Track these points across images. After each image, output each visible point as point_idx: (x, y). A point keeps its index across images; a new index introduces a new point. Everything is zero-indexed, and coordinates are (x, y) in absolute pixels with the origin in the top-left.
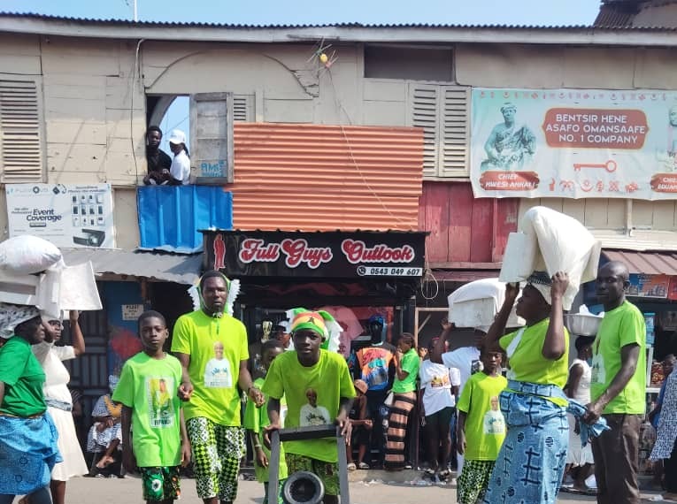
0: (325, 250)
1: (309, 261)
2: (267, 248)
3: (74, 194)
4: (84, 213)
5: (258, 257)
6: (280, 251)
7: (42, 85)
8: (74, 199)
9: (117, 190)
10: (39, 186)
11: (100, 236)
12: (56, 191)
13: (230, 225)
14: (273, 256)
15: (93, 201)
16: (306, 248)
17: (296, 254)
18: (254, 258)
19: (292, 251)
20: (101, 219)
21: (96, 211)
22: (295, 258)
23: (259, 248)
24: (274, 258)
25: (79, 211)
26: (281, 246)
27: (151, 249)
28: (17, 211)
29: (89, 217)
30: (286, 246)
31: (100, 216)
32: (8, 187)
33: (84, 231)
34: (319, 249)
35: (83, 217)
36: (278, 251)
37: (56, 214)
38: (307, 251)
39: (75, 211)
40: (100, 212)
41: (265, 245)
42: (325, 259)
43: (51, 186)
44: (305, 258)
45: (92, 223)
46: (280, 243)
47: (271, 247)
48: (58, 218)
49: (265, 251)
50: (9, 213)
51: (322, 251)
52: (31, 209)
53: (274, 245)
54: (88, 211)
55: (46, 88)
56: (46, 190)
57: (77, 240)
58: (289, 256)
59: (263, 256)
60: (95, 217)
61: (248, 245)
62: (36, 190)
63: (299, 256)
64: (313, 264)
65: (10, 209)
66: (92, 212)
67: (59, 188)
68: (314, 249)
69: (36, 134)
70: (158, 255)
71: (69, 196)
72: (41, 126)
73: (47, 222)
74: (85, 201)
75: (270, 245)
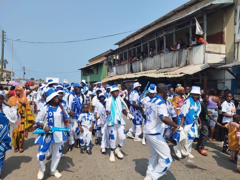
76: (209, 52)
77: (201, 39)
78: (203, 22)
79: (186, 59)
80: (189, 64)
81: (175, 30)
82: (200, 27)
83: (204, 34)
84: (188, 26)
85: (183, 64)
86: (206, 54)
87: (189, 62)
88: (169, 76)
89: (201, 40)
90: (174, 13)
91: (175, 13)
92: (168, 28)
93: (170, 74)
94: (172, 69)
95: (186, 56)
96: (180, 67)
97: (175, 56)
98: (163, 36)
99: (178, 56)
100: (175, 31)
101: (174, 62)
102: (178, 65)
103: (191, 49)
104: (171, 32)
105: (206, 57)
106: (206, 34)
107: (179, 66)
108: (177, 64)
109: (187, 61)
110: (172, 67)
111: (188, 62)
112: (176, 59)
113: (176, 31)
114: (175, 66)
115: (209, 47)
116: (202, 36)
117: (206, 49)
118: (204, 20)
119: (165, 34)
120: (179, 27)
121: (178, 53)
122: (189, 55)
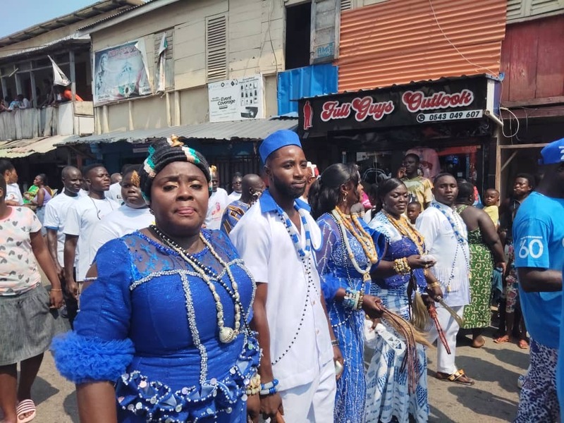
0: (387, 104)
1: (374, 114)
2: (341, 108)
3: (241, 85)
4: (247, 96)
5: (334, 116)
6: (351, 108)
7: (229, 17)
8: (242, 88)
9: (267, 77)
10: (224, 82)
11: (255, 110)
12: (233, 84)
13: (335, 91)
14: (345, 114)
15: (252, 87)
16: (372, 104)
17: (363, 109)
18: (332, 117)
19: (359, 107)
20: (256, 99)
21: (253, 94)
22: (362, 113)
23: (335, 108)
24: (346, 115)
25: (245, 95)
26: (351, 105)
27: (280, 117)
28: (215, 99)
29: (249, 98)
30: (356, 105)
31: (256, 97)
32: (209, 85)
33: (247, 108)
34: (383, 103)
35: (247, 99)
36: (349, 109)
37: (232, 99)
38: (372, 106)
39: (242, 96)
40: (256, 94)
41: (340, 106)
42: (387, 111)
43: (230, 82)
44: (371, 112)
45: (251, 102)
46: (351, 102)
47: (344, 106)
48: (233, 101)
49: (339, 110)
51: (385, 104)
52: (220, 98)
53: (347, 104)
54: (249, 95)
56: (227, 84)
57: (243, 115)
58: (358, 112)
59: (338, 115)
60: (252, 98)
61: (327, 107)
62: (223, 85)
63: (366, 111)
64: (377, 116)
65: (210, 99)
66: (251, 95)
67: (234, 81)
68: (378, 104)
69: (224, 49)
70: (282, 120)
71: (239, 86)
72: (227, 43)
73: (228, 104)
74: (247, 88)
75: (343, 104)
76: (84, 115)
77: (68, 92)
78: (69, 65)
79: (51, 124)
80: (56, 134)
81: (33, 68)
82: (62, 73)
83: (71, 84)
85: (47, 132)
86: (76, 118)
87: (56, 131)
88: (12, 156)
89: (68, 95)
90: (41, 30)
92: (20, 62)
93: (17, 152)
94: (29, 141)
95: (50, 119)
96: (43, 137)
97: (36, 117)
98: (13, 75)
99: (39, 117)
100: (32, 70)
101: (35, 129)
102: (41, 135)
103: (57, 108)
104: (26, 71)
105: (76, 124)
106: (74, 85)
108: (40, 132)
110: (31, 138)
111: (53, 130)
112: (37, 124)
113: (34, 70)
114: (37, 134)
115: (82, 106)
116: (69, 88)
117: (77, 109)
118: (69, 61)
119: (17, 72)
121: (39, 113)
122: (55, 117)
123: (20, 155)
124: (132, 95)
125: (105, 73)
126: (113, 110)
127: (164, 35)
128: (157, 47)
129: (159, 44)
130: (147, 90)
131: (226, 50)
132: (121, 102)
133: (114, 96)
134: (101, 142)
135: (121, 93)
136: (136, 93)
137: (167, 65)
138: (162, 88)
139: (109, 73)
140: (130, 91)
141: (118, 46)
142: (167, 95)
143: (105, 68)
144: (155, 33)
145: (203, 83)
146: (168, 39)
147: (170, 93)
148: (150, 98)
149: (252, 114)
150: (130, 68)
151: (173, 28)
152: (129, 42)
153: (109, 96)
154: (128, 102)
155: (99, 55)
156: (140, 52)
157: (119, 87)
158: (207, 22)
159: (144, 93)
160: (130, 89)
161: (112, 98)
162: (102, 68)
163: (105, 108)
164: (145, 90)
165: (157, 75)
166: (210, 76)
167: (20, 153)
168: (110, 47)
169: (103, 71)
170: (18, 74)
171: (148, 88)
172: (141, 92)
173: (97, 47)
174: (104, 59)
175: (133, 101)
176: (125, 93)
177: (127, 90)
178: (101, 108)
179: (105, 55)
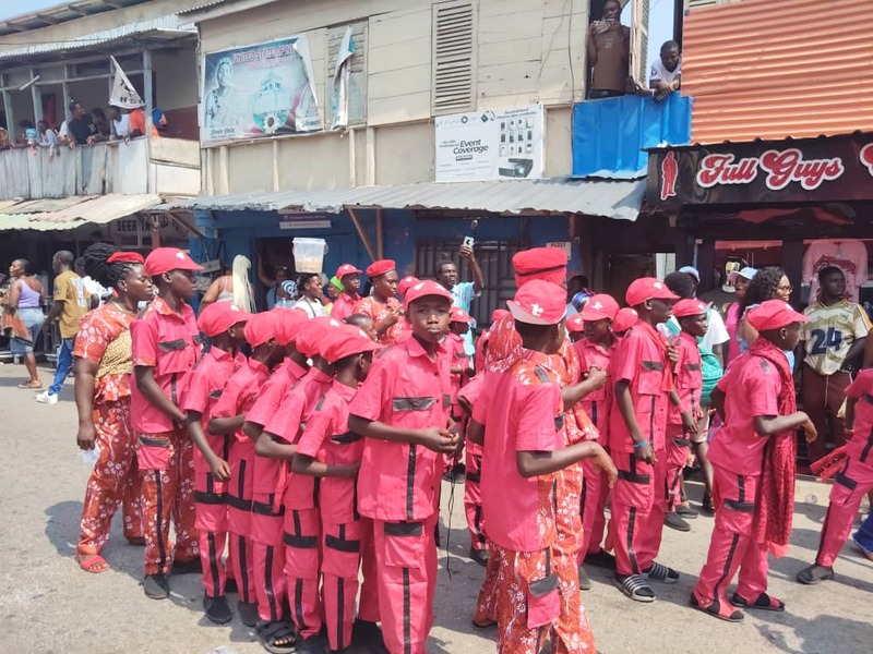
0: (831, 163)
1: (803, 180)
2: (739, 166)
3: (502, 121)
4: (511, 140)
5: (725, 177)
6: (758, 167)
7: (479, 6)
8: (503, 126)
9: (549, 110)
10: (468, 115)
11: (527, 164)
12: (485, 119)
13: (686, 139)
14: (748, 175)
15: (523, 124)
16: (799, 162)
17: (782, 170)
18: (719, 180)
19: (776, 166)
20: (529, 146)
21: (525, 137)
22: (780, 177)
23: (726, 165)
24: (747, 178)
25: (507, 139)
26: (760, 161)
27: (584, 177)
28: (445, 145)
29: (517, 144)
30: (767, 162)
31: (529, 142)
32: (437, 120)
33: (511, 160)
34: (821, 162)
35: (512, 145)
36: (754, 169)
37: (483, 144)
38: (801, 166)
39: (503, 139)
40: (530, 137)
41: (736, 162)
42: (829, 174)
43: (480, 114)
44: (797, 175)
45: (520, 150)
46: (759, 158)
47: (745, 163)
48: (485, 148)
49: (735, 169)
50: (437, 146)
51: (826, 164)
52: (458, 142)
53: (750, 160)
54: (516, 138)
55: (482, 8)
56: (474, 119)
57: (503, 172)
58: (772, 174)
59: (733, 176)
60: (523, 144)
61: (710, 164)
62: (464, 120)
63: (787, 174)
64: (809, 182)
65: (438, 142)
66: (520, 138)
67: (487, 115)
68: (813, 162)
69: (469, 59)
70: (591, 183)
71: (498, 123)
72: (474, 50)
73: (473, 153)
74: (513, 127)
75: (743, 160)
76: (164, 162)
78: (142, 75)
79: (102, 175)
80: (111, 191)
81: (70, 77)
84: (106, 76)
85: (94, 188)
86: (153, 166)
87: (111, 186)
88: (43, 226)
90: (70, 13)
91: (75, 13)
92: (44, 65)
93: (48, 220)
94: (61, 203)
95: (101, 167)
96: (86, 198)
97: (72, 163)
98: (29, 87)
99: (79, 160)
100: (67, 80)
101: (71, 182)
102: (81, 192)
103: (115, 147)
104: (54, 82)
105: (153, 175)
107: (84, 195)
108: (80, 188)
109: (104, 183)
110: (64, 196)
111: (107, 184)
112: (74, 174)
113: (70, 80)
114: (74, 193)
115: (162, 147)
117: (153, 151)
118: (143, 68)
119: (37, 83)
120: (81, 69)
121: (79, 153)
122: (110, 163)
123: (60, 227)
124: (281, 131)
125: (225, 91)
126: (237, 155)
127: (349, 30)
128: (334, 50)
129: (339, 45)
130: (313, 123)
131: (473, 62)
132: (259, 141)
133: (245, 131)
134: (247, 209)
135: (258, 127)
136: (290, 127)
137: (352, 82)
138: (343, 121)
139: (235, 90)
140: (277, 125)
141: (254, 45)
142: (352, 133)
143: (226, 82)
144: (329, 27)
145: (426, 115)
146: (356, 38)
147: (356, 131)
148: (316, 137)
149: (521, 171)
150: (278, 85)
151: (366, 19)
152: (276, 40)
153: (233, 130)
154: (271, 142)
155: (214, 60)
156: (301, 58)
157: (255, 116)
158: (436, 13)
159: (306, 129)
160: (276, 120)
161: (240, 135)
162: (220, 81)
163: (223, 151)
164: (307, 123)
165: (333, 99)
166: (439, 104)
167: (56, 222)
168: (237, 47)
169: (222, 88)
170: (38, 86)
171: (314, 119)
172: (299, 125)
173: (208, 46)
174: (225, 67)
175: (280, 141)
176: (266, 127)
177: (271, 122)
178: (215, 150)
179: (227, 59)
